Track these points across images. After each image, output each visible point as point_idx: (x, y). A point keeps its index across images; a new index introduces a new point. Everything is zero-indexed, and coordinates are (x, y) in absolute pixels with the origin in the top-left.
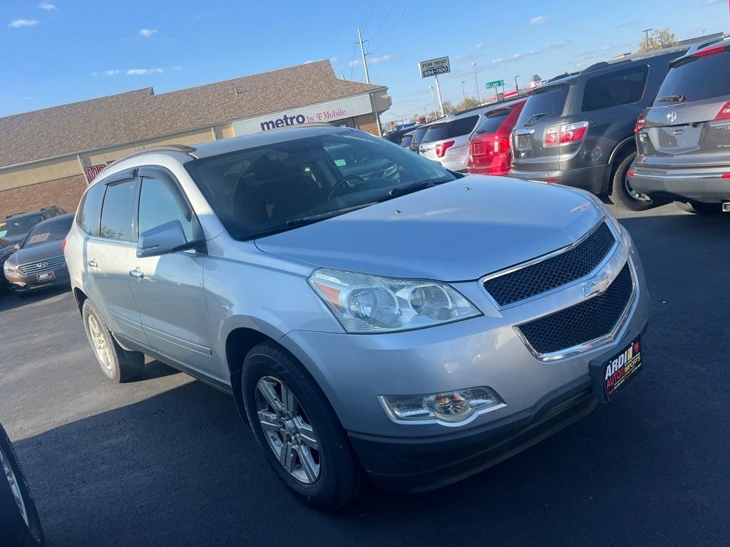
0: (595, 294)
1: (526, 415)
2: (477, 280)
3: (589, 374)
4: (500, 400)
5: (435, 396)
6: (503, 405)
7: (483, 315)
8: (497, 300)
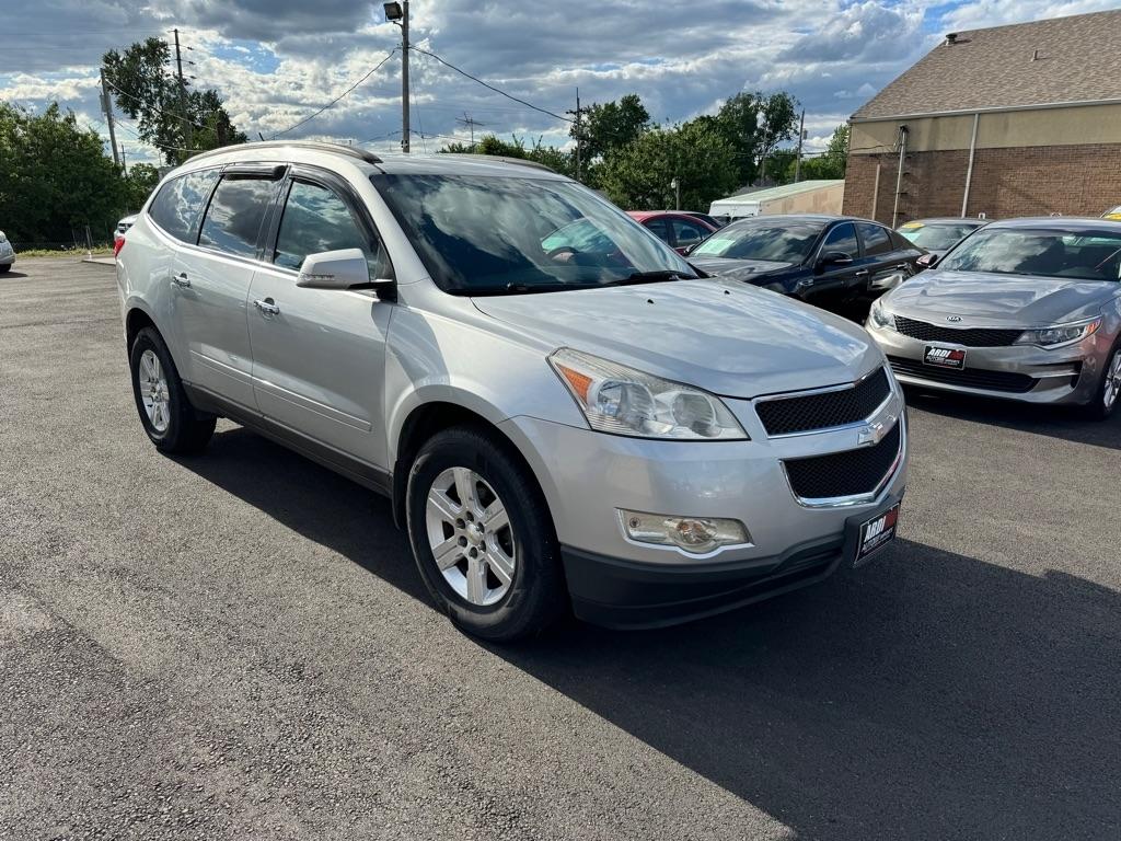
0: (868, 444)
1: (770, 562)
2: (750, 399)
3: (842, 533)
4: (748, 539)
5: (680, 520)
6: (750, 545)
7: (749, 439)
8: (767, 427)
